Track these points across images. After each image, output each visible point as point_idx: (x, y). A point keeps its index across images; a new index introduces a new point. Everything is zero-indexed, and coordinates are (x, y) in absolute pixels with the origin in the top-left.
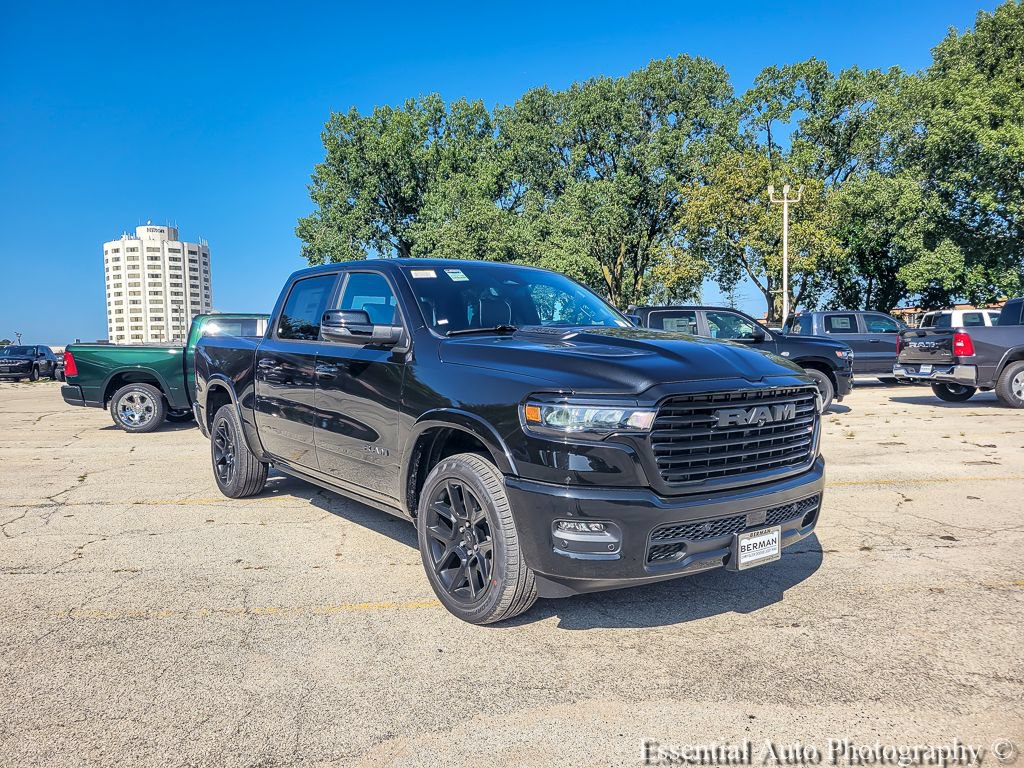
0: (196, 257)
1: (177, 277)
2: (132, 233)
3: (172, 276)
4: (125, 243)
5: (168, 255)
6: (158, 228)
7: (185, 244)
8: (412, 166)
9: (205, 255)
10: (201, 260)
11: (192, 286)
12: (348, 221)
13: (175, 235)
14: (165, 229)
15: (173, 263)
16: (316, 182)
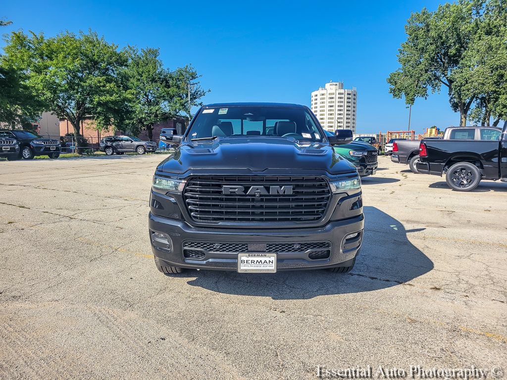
0: (350, 96)
1: (341, 106)
2: (323, 87)
3: (339, 106)
4: (321, 91)
5: (338, 96)
6: (334, 83)
7: (346, 90)
8: (458, 35)
9: (354, 95)
10: (353, 98)
11: (347, 110)
12: (416, 72)
13: (342, 86)
14: (338, 84)
15: (340, 100)
16: (401, 52)
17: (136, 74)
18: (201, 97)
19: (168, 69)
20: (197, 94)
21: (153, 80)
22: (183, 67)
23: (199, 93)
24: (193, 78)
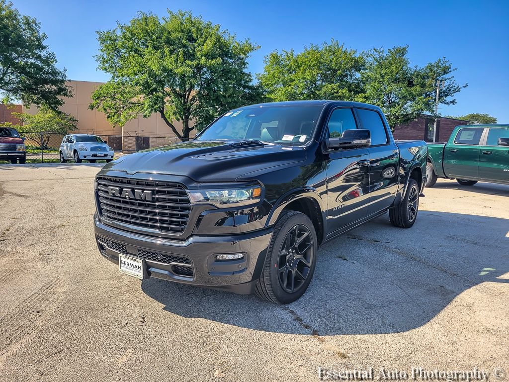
17: (378, 76)
18: (454, 94)
19: (416, 67)
20: (450, 90)
21: (396, 80)
22: (433, 61)
23: (452, 89)
24: (445, 72)
